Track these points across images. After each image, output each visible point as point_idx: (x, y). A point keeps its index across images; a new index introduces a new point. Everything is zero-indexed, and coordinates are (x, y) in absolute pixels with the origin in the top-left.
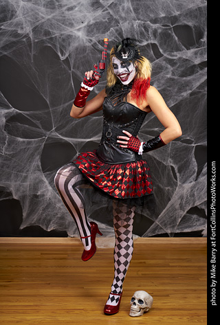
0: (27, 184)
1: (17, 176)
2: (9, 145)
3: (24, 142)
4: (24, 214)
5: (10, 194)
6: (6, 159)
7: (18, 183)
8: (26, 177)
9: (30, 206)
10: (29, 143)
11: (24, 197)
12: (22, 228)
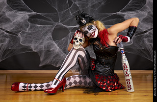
0: (43, 45)
1: (36, 42)
2: (31, 28)
3: (41, 27)
4: (41, 59)
5: (32, 50)
6: (29, 34)
7: (37, 45)
8: (42, 43)
9: (45, 56)
10: (44, 27)
11: (41, 52)
12: (40, 66)
